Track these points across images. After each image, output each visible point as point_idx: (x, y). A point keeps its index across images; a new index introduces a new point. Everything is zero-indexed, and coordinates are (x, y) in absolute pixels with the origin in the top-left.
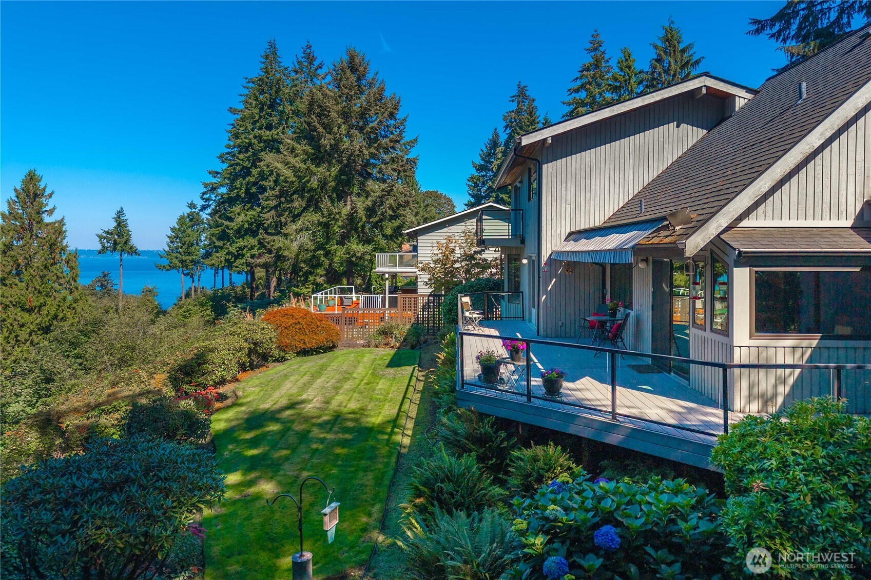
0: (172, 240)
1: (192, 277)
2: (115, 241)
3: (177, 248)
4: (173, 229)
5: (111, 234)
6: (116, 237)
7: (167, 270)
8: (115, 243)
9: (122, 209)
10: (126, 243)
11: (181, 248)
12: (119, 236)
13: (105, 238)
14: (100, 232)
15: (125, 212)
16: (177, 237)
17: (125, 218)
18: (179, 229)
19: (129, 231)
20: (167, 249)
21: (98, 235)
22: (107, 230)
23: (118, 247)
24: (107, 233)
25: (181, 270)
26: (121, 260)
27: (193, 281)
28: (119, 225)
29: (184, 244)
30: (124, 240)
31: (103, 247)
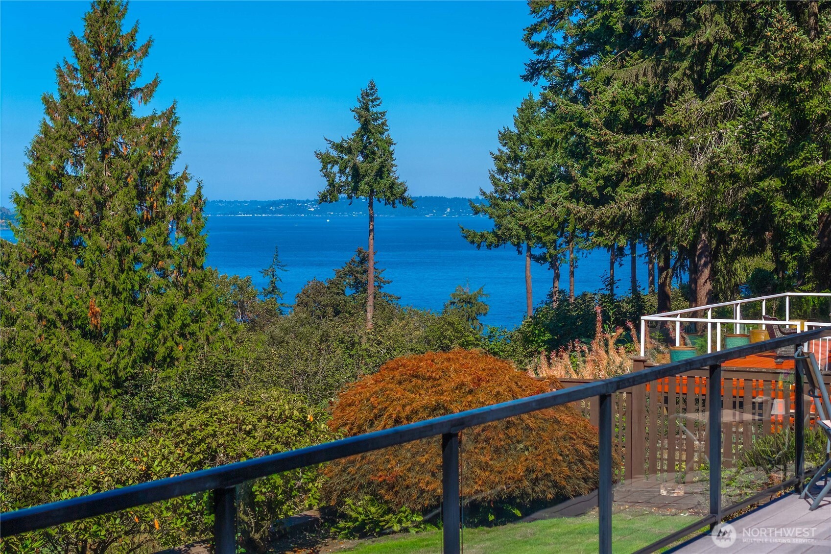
0: (503, 164)
1: (553, 265)
2: (355, 169)
3: (514, 188)
4: (505, 137)
5: (349, 151)
6: (360, 158)
7: (489, 246)
8: (357, 175)
9: (372, 86)
10: (380, 173)
11: (525, 185)
12: (366, 157)
13: (335, 162)
14: (324, 148)
15: (379, 94)
16: (516, 159)
17: (379, 109)
18: (519, 135)
19: (390, 143)
20: (490, 189)
21: (319, 155)
22: (338, 141)
23: (363, 186)
24: (339, 147)
25: (524, 246)
26: (371, 218)
27: (557, 277)
28: (365, 127)
29: (530, 177)
30: (376, 165)
31: (332, 184)
